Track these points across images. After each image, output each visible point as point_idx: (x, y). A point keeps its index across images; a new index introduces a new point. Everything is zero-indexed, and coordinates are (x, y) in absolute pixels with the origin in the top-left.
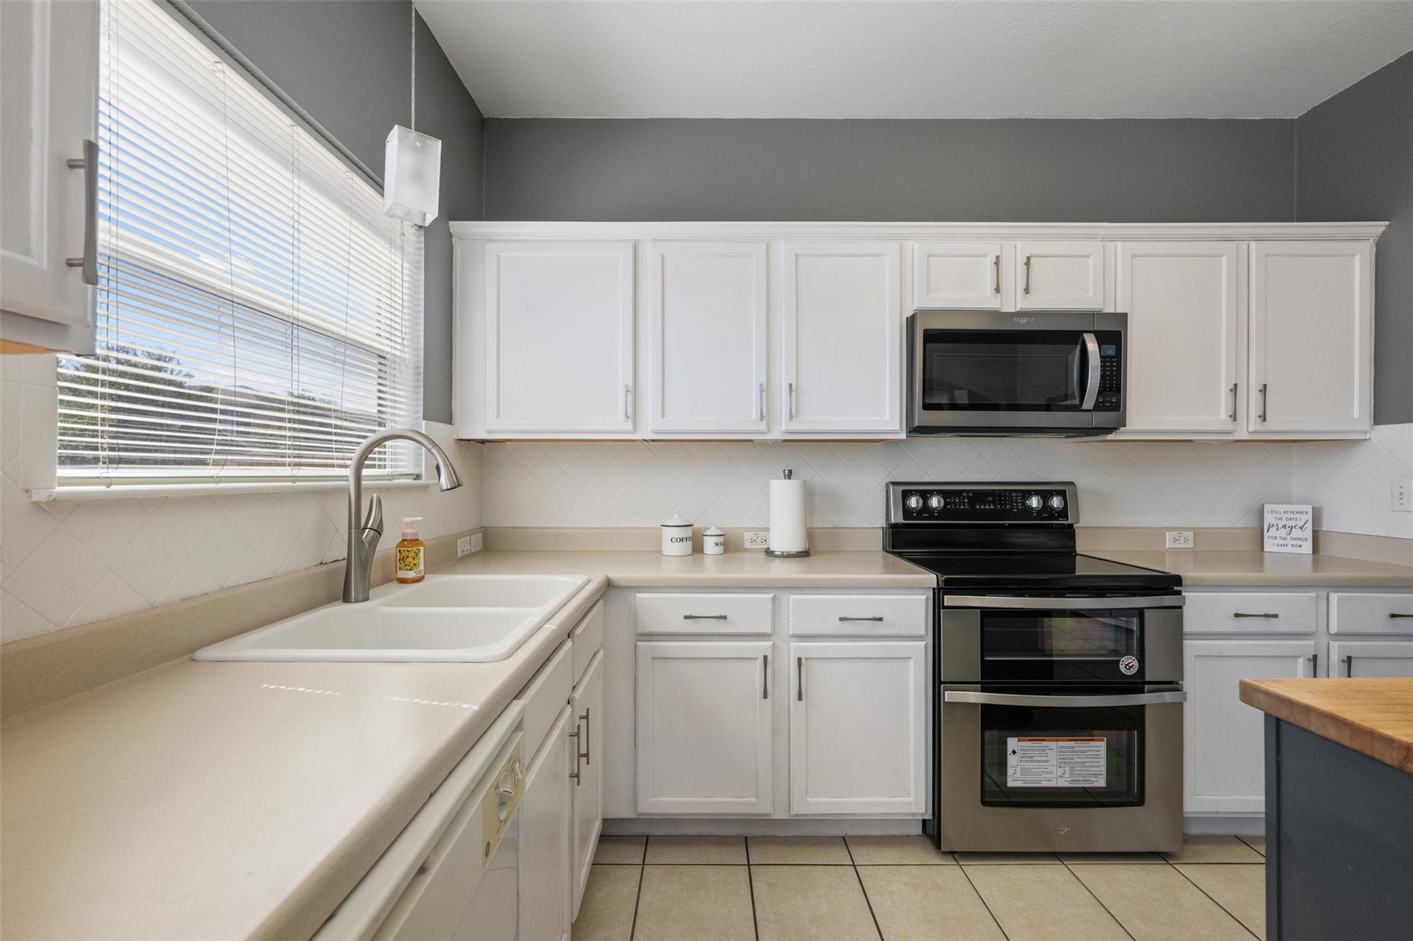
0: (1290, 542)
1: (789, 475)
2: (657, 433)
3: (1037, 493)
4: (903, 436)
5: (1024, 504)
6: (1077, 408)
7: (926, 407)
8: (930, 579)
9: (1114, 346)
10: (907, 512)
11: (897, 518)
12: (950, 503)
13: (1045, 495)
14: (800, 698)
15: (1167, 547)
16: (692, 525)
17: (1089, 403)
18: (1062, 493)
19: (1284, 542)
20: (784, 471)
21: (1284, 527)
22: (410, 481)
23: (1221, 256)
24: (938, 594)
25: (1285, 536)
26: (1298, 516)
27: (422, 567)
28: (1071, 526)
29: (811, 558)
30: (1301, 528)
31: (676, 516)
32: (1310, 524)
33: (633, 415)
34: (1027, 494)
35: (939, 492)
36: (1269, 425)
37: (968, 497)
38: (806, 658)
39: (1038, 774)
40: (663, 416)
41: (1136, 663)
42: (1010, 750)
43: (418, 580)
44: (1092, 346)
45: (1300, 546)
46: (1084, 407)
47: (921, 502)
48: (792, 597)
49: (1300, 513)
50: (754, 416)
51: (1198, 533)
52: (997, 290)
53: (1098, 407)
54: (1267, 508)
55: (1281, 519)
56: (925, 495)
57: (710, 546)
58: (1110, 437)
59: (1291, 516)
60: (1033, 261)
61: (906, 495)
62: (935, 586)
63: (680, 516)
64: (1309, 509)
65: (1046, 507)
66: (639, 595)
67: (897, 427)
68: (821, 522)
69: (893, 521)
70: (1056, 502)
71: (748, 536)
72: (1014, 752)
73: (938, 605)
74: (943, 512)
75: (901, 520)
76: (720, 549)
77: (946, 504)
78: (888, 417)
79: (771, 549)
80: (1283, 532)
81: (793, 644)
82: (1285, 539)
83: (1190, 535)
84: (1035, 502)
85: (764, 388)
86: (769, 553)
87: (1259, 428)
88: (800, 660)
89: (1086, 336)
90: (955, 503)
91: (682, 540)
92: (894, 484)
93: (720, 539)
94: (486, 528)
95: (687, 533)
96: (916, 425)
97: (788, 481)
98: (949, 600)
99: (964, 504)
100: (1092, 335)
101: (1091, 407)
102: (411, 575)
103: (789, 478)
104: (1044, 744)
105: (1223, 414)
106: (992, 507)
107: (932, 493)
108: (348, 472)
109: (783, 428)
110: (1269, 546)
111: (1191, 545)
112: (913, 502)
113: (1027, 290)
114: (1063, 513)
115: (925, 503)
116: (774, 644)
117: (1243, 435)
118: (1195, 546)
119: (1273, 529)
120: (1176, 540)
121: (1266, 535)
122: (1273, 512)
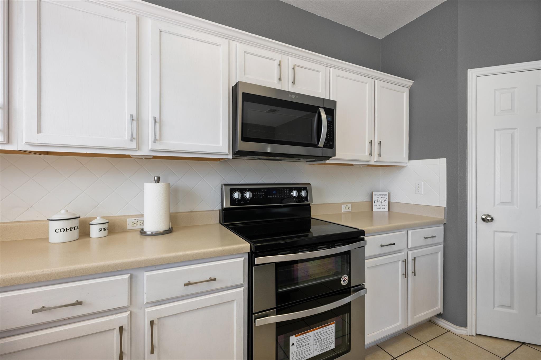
0: (381, 207)
1: (158, 180)
2: (33, 145)
3: (295, 189)
4: (230, 157)
5: (290, 194)
6: (316, 146)
7: (244, 139)
8: (246, 246)
9: (331, 117)
10: (233, 201)
11: (227, 205)
12: (255, 195)
13: (299, 190)
14: (152, 352)
15: (343, 211)
16: (79, 218)
17: (321, 144)
18: (305, 189)
19: (379, 207)
20: (155, 177)
21: (379, 201)
23: (366, 83)
24: (251, 256)
25: (379, 204)
26: (384, 196)
28: (309, 204)
30: (385, 201)
32: (387, 200)
34: (291, 190)
35: (249, 190)
36: (381, 159)
37: (264, 192)
38: (159, 319)
39: (305, 352)
41: (347, 278)
42: (291, 344)
44: (324, 116)
45: (385, 208)
46: (319, 145)
47: (240, 195)
48: (147, 274)
49: (384, 195)
50: (126, 138)
51: (353, 204)
52: (280, 79)
53: (325, 146)
54: (374, 193)
55: (378, 198)
56: (242, 191)
57: (95, 231)
58: (327, 162)
59: (382, 196)
60: (297, 68)
62: (249, 251)
63: (67, 211)
64: (387, 193)
65: (299, 195)
67: (227, 151)
68: (182, 208)
69: (225, 206)
70: (303, 193)
71: (130, 221)
72: (293, 344)
73: (251, 264)
74: (251, 201)
75: (229, 206)
76: (105, 233)
77: (253, 196)
78: (221, 144)
79: (145, 230)
80: (379, 203)
81: (147, 310)
82: (380, 205)
83: (350, 205)
84: (295, 193)
85: (135, 117)
86: (143, 233)
87: (378, 160)
88: (152, 323)
89: (320, 109)
90: (258, 195)
91: (66, 230)
92: (226, 185)
93: (106, 226)
95: (75, 223)
96: (238, 149)
97: (157, 184)
98: (258, 260)
99: (262, 196)
100: (323, 109)
101: (322, 146)
103: (158, 182)
104: (308, 334)
105: (367, 154)
106: (275, 197)
107: (246, 190)
109: (150, 148)
110: (375, 209)
111: (351, 210)
112: (236, 195)
113: (294, 83)
114: (306, 198)
115: (243, 196)
116: (131, 313)
117: (372, 163)
118: (352, 210)
119: (376, 202)
120: (345, 208)
121: (374, 204)
122: (376, 195)
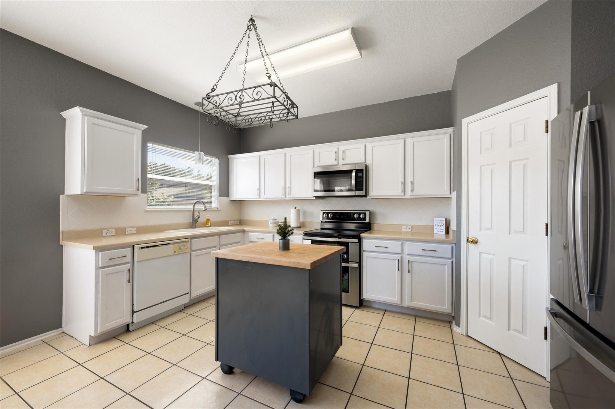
1: (296, 208)
2: (264, 198)
3: (357, 213)
4: (314, 198)
5: (353, 216)
9: (362, 173)
10: (324, 218)
12: (334, 216)
13: (360, 214)
15: (403, 230)
16: (276, 220)
18: (364, 213)
19: (438, 230)
21: (439, 225)
22: (217, 209)
23: (399, 144)
25: (439, 228)
26: (442, 222)
27: (210, 225)
29: (301, 229)
30: (443, 226)
31: (272, 218)
32: (445, 224)
33: (260, 195)
34: (355, 213)
35: (332, 213)
36: (415, 193)
40: (265, 194)
43: (210, 227)
44: (354, 174)
45: (442, 232)
46: (353, 190)
49: (442, 221)
51: (413, 227)
53: (358, 190)
55: (438, 223)
56: (328, 213)
58: (367, 197)
59: (440, 222)
61: (324, 213)
64: (444, 219)
65: (360, 217)
66: (250, 233)
67: (312, 196)
70: (362, 216)
75: (322, 220)
77: (333, 216)
80: (439, 227)
82: (439, 229)
83: (410, 227)
84: (356, 216)
87: (411, 194)
90: (336, 216)
91: (272, 223)
94: (241, 220)
99: (338, 216)
100: (354, 171)
101: (355, 190)
102: (207, 226)
105: (400, 191)
106: (346, 217)
107: (330, 213)
108: (192, 207)
109: (289, 197)
110: (435, 231)
111: (410, 230)
112: (325, 215)
113: (344, 159)
114: (364, 219)
115: (328, 216)
117: (407, 196)
118: (412, 230)
119: (436, 226)
120: (405, 228)
121: (435, 228)
122: (436, 220)
